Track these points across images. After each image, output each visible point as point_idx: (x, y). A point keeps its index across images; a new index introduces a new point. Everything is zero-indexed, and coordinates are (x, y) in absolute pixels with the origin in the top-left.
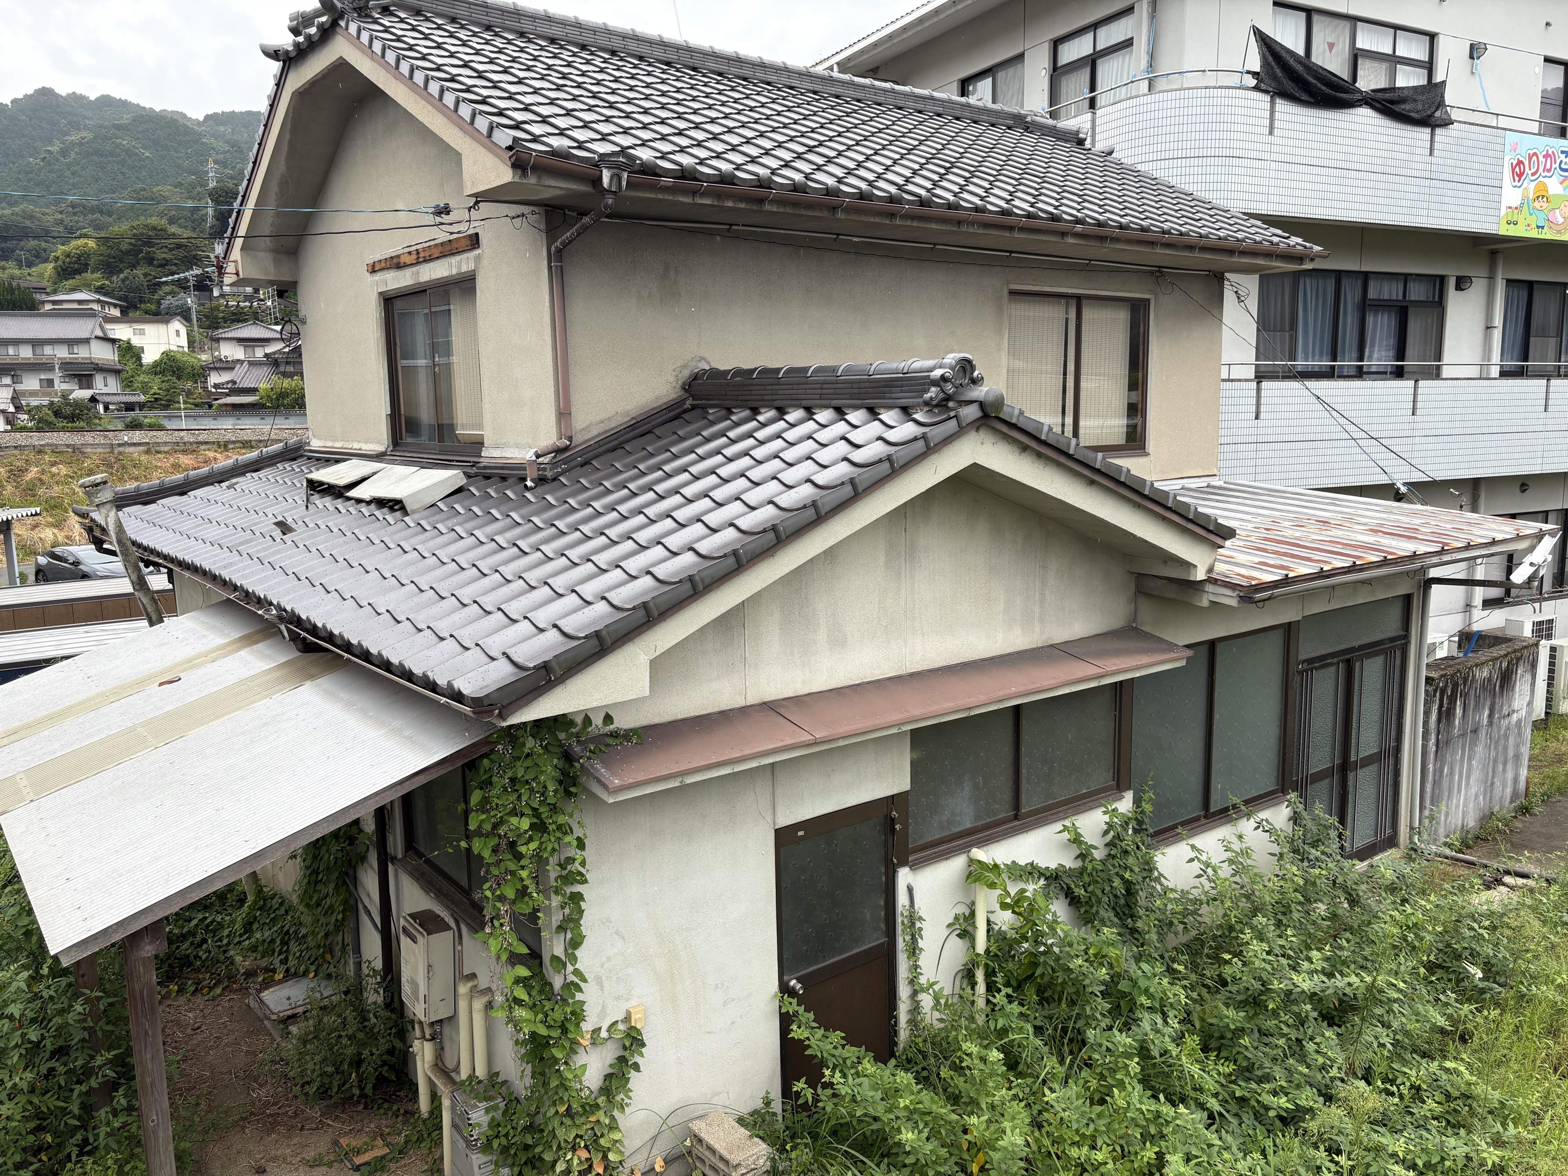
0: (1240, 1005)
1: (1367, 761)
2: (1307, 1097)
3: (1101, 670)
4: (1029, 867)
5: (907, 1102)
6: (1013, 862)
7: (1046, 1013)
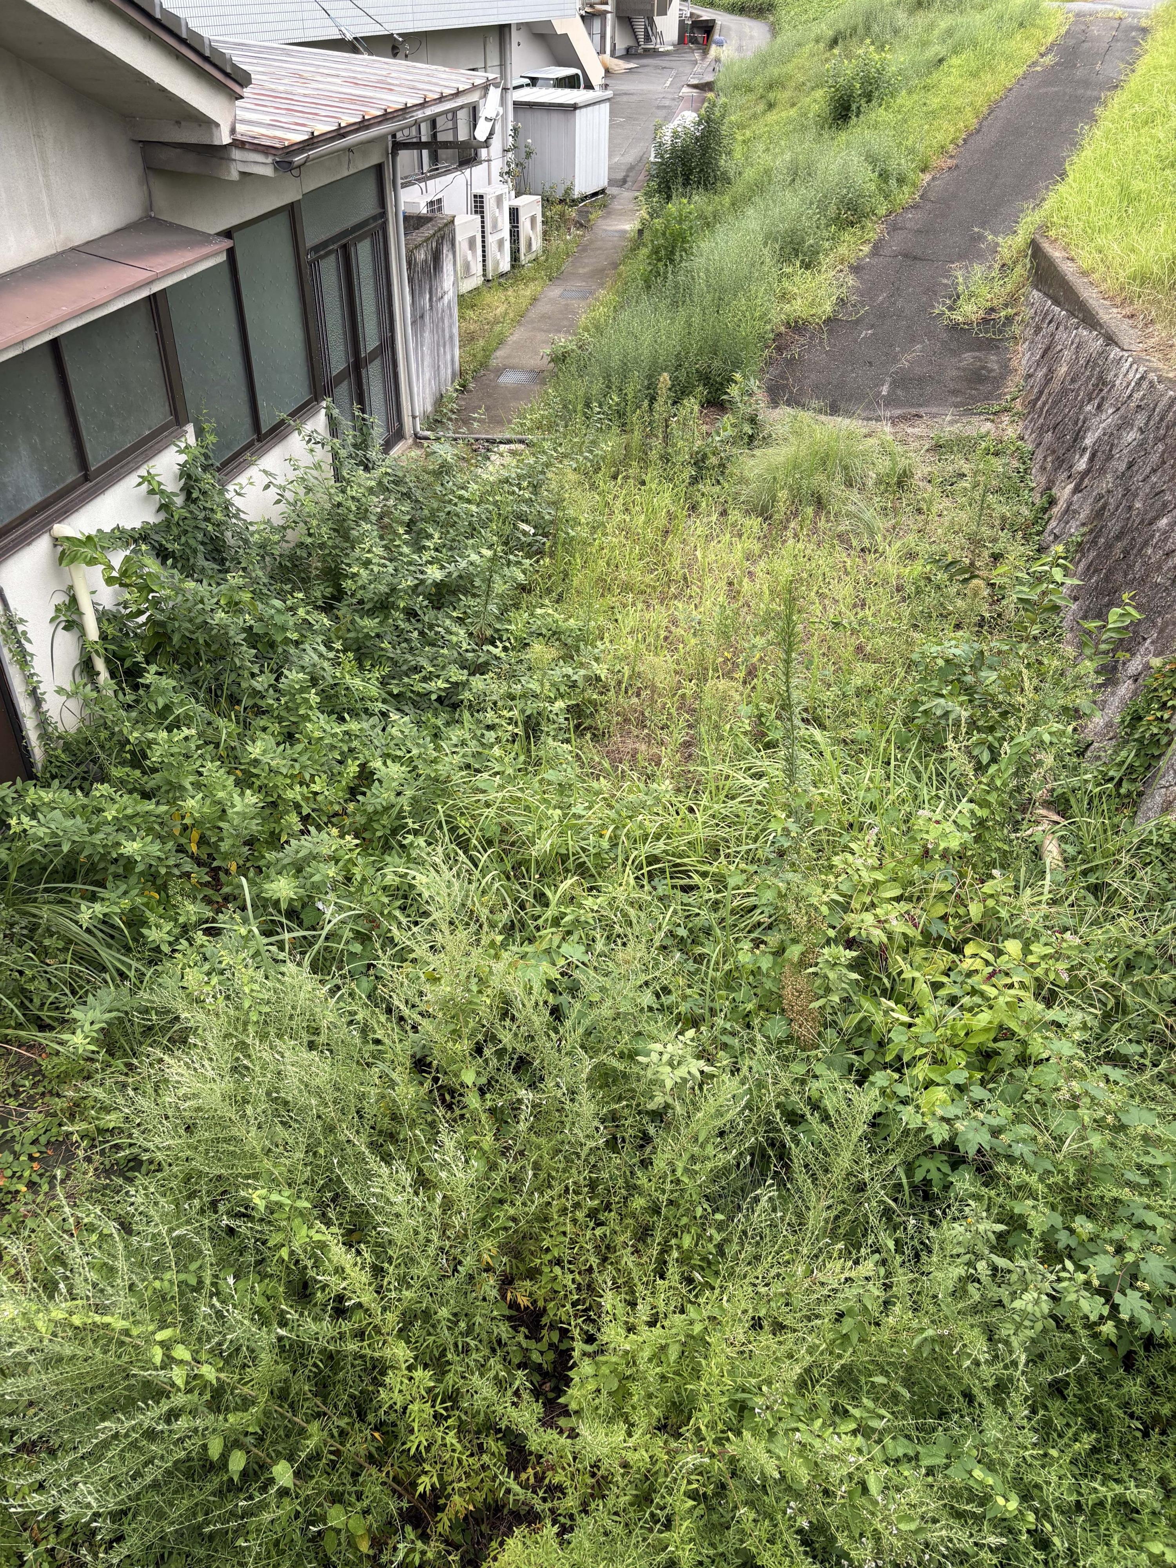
0: (370, 613)
1: (373, 355)
2: (457, 675)
3: (149, 274)
4: (117, 533)
5: (114, 813)
6: (99, 531)
7: (190, 679)
